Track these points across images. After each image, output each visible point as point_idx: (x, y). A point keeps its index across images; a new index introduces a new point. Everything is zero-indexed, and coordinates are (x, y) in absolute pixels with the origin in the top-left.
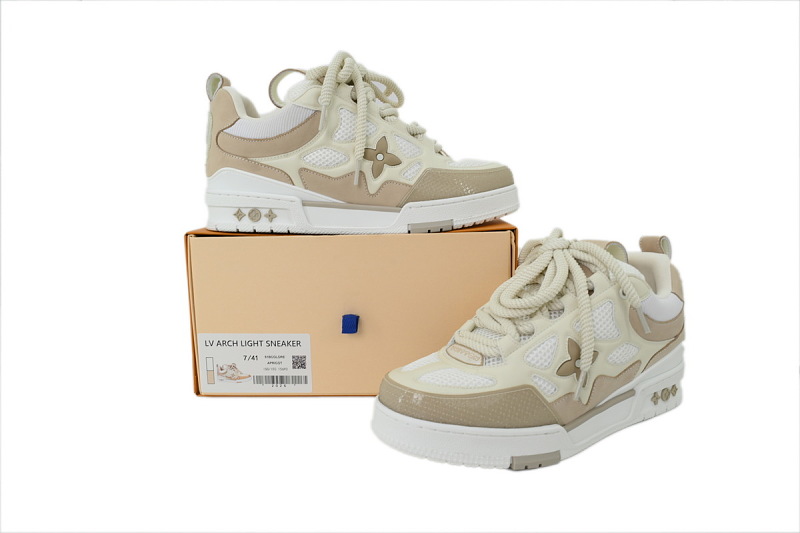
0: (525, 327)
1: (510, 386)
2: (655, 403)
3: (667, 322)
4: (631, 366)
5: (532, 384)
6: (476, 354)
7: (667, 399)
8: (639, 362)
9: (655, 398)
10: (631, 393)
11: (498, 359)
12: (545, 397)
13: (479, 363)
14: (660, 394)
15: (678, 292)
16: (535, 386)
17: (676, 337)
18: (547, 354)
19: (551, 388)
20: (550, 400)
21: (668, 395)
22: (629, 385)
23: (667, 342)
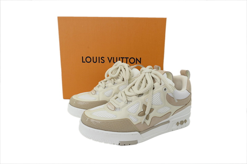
0: (129, 99)
1: (121, 119)
2: (178, 125)
3: (181, 100)
4: (167, 114)
5: (129, 118)
6: (113, 107)
7: (182, 124)
8: (171, 112)
9: (178, 124)
10: (168, 122)
11: (120, 109)
12: (133, 123)
13: (113, 110)
14: (180, 123)
15: (189, 90)
16: (130, 119)
17: (186, 105)
18: (135, 109)
19: (136, 120)
20: (135, 124)
21: (183, 123)
22: (166, 120)
23: (183, 106)
